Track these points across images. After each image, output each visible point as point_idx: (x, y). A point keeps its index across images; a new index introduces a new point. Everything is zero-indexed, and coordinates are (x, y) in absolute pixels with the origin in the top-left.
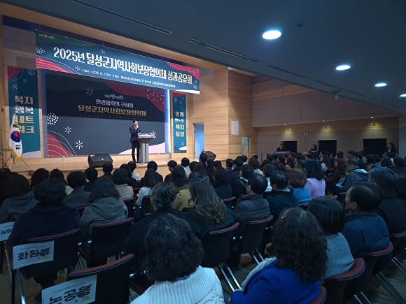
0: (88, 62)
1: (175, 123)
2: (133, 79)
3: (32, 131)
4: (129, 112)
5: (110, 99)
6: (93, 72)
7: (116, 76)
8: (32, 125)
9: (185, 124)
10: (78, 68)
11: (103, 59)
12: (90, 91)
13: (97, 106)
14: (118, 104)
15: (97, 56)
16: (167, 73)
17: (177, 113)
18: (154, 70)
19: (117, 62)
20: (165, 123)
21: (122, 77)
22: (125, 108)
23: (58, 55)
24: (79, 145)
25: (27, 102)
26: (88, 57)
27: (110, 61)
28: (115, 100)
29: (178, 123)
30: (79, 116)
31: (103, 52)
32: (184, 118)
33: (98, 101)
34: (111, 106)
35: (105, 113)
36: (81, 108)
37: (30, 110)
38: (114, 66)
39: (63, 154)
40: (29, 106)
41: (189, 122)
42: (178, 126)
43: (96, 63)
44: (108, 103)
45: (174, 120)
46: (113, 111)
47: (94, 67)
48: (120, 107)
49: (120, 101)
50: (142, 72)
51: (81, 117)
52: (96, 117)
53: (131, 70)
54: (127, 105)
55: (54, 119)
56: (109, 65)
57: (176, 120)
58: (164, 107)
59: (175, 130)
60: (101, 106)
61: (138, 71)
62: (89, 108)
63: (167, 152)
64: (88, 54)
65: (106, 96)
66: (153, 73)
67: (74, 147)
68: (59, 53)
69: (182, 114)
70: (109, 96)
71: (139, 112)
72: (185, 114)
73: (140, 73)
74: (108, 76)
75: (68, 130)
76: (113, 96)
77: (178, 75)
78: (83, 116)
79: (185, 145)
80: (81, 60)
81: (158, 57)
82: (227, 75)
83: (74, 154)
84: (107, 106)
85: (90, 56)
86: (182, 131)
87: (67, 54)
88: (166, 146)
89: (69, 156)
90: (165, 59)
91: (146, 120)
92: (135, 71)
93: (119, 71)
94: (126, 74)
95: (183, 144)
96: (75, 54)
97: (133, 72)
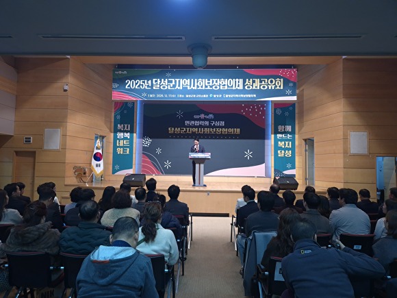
0: (154, 88)
1: (276, 141)
2: (200, 96)
3: (128, 153)
4: (219, 131)
5: (200, 119)
6: (158, 96)
7: (181, 96)
8: (127, 147)
9: (293, 141)
10: (144, 95)
11: (169, 82)
12: (180, 114)
13: (186, 127)
14: (207, 123)
15: (163, 80)
16: (244, 82)
17: (280, 127)
18: (226, 82)
19: (182, 81)
20: (266, 141)
21: (187, 96)
22: (214, 127)
23: (129, 86)
24: (168, 164)
25: (126, 129)
26: (154, 83)
27: (175, 81)
28: (205, 119)
29: (281, 140)
30: (168, 138)
31: (169, 75)
32: (293, 133)
33: (187, 122)
34: (200, 126)
35: (194, 133)
36: (171, 130)
37: (128, 135)
38: (179, 86)
39: (154, 173)
40: (127, 132)
41: (299, 137)
42: (281, 144)
43: (161, 87)
44: (197, 123)
45: (275, 138)
46: (201, 131)
47: (160, 91)
48: (210, 126)
49: (210, 120)
50: (211, 87)
51: (171, 138)
52: (184, 138)
53: (198, 87)
54: (217, 124)
55: (148, 142)
56: (174, 86)
57: (279, 136)
58: (264, 121)
59: (277, 148)
60: (190, 127)
61: (206, 87)
62: (178, 130)
63: (267, 176)
64: (154, 80)
65: (195, 117)
66: (224, 85)
67: (163, 167)
68: (131, 84)
69: (289, 128)
70: (198, 117)
71: (231, 130)
72: (293, 129)
73: (209, 88)
74: (172, 97)
75: (159, 151)
76: (202, 116)
77: (261, 82)
78: (172, 138)
79: (293, 167)
80: (148, 86)
81: (233, 67)
82: (340, 66)
83: (162, 173)
84: (195, 127)
85: (156, 81)
86: (288, 149)
87: (136, 84)
88: (266, 168)
89: (158, 174)
90: (242, 67)
91: (240, 138)
92: (202, 87)
93: (185, 91)
94: (192, 92)
95: (289, 165)
96: (143, 82)
97: (200, 88)
